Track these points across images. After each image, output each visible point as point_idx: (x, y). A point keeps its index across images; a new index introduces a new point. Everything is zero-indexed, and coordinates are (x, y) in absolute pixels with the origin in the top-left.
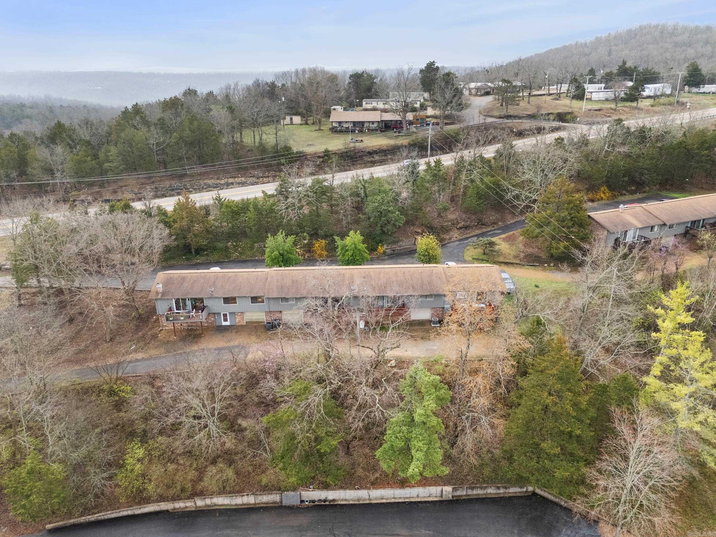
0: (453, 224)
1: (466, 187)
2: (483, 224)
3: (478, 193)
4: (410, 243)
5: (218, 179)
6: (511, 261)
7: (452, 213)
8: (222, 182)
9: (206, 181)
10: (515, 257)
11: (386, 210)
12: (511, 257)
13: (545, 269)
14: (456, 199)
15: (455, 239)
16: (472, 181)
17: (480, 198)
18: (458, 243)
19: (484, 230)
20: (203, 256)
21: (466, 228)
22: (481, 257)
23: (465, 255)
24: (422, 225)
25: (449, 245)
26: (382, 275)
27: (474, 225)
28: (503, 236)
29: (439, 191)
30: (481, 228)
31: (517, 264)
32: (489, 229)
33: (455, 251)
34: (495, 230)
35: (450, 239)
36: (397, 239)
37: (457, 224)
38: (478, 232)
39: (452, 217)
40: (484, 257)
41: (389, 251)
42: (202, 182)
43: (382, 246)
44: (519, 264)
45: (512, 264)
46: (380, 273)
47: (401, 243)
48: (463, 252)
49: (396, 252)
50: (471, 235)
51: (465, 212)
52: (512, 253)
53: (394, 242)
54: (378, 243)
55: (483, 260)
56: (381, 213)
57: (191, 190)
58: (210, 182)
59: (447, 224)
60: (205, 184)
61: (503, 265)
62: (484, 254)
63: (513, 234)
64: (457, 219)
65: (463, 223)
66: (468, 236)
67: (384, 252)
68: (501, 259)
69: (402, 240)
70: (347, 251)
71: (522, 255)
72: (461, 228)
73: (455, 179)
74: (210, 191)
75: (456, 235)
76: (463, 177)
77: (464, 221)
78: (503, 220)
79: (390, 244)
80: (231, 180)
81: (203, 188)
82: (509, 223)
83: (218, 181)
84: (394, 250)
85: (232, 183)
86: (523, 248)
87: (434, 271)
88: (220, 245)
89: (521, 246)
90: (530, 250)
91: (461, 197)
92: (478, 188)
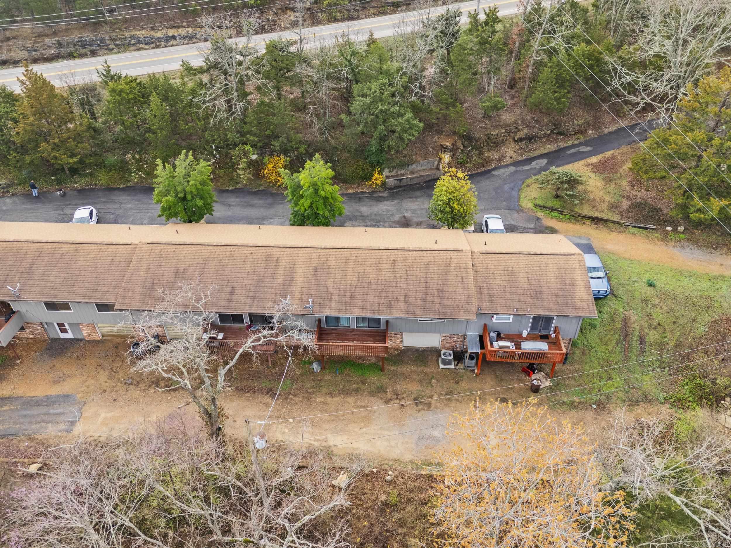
0: (508, 132)
1: (539, 65)
2: (560, 133)
3: (558, 77)
4: (430, 166)
5: (152, 29)
6: (603, 216)
7: (509, 110)
8: (159, 35)
9: (133, 33)
10: (613, 207)
11: (385, 111)
12: (605, 206)
13: (665, 238)
14: (519, 85)
15: (510, 161)
16: (552, 52)
17: (561, 86)
18: (512, 169)
19: (562, 145)
20: (85, 176)
21: (530, 139)
22: (550, 205)
23: (523, 195)
24: (454, 133)
25: (495, 173)
26: (351, 264)
27: (545, 135)
28: (594, 160)
29: (489, 72)
30: (557, 140)
31: (614, 222)
32: (570, 143)
33: (506, 187)
34: (580, 144)
35: (500, 159)
36: (406, 160)
37: (515, 132)
38: (550, 148)
39: (507, 117)
40: (556, 204)
41: (391, 182)
42: (127, 34)
43: (381, 172)
44: (619, 223)
45: (604, 221)
46: (347, 261)
47: (414, 166)
48: (520, 190)
49: (404, 183)
50: (538, 153)
51: (532, 111)
52: (607, 198)
53: (403, 165)
54: (373, 167)
55: (552, 209)
56: (377, 116)
57: (111, 46)
58: (141, 34)
59: (497, 132)
60: (133, 37)
61: (588, 222)
62: (557, 197)
63: (613, 157)
64: (515, 122)
65: (525, 131)
66: (532, 155)
67: (383, 184)
68: (586, 211)
69: (416, 162)
70: (301, 197)
71: (625, 204)
72: (521, 140)
73: (522, 45)
74: (139, 49)
75: (511, 153)
76: (536, 44)
77: (528, 126)
78: (596, 125)
79: (394, 168)
80: (172, 32)
81: (129, 44)
82: (606, 131)
83: (153, 33)
84: (400, 180)
85: (174, 37)
86: (628, 188)
87: (454, 262)
88: (111, 159)
89: (624, 183)
90: (640, 194)
91: (528, 82)
92: (559, 65)
